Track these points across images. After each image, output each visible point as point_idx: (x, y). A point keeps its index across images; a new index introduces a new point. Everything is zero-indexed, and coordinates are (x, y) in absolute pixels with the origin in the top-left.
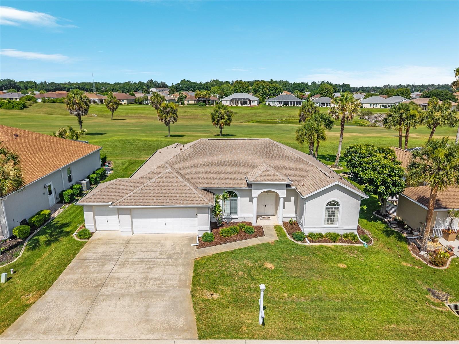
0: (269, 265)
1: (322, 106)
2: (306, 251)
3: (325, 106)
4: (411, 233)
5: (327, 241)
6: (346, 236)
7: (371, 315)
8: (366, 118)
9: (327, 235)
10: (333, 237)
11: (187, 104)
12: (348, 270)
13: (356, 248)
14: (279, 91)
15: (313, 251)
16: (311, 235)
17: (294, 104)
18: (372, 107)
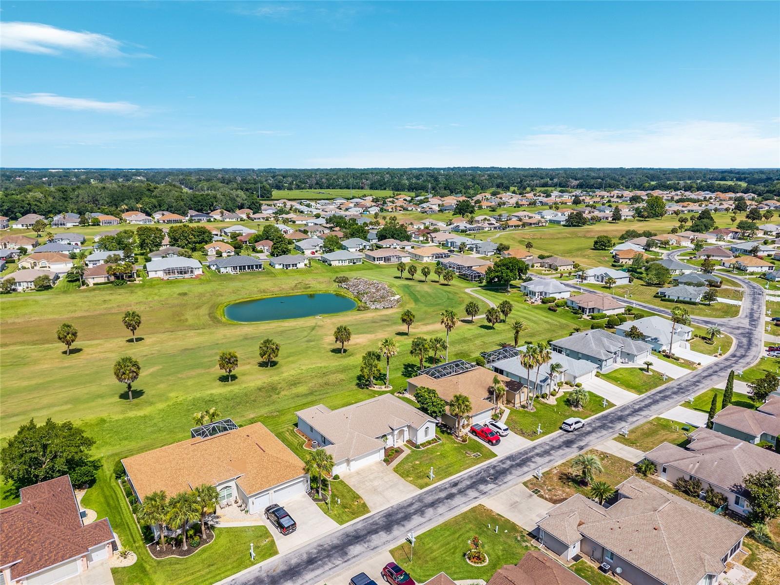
0: (417, 462)
1: (287, 269)
2: (423, 452)
3: (291, 268)
4: (451, 430)
5: (427, 445)
6: (433, 440)
7: (455, 467)
8: (345, 286)
9: (427, 442)
10: (429, 443)
11: (94, 284)
12: (441, 454)
13: (439, 445)
14: (208, 237)
15: (426, 451)
16: (421, 445)
17: (252, 268)
18: (340, 264)
